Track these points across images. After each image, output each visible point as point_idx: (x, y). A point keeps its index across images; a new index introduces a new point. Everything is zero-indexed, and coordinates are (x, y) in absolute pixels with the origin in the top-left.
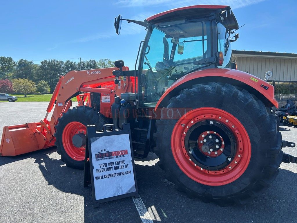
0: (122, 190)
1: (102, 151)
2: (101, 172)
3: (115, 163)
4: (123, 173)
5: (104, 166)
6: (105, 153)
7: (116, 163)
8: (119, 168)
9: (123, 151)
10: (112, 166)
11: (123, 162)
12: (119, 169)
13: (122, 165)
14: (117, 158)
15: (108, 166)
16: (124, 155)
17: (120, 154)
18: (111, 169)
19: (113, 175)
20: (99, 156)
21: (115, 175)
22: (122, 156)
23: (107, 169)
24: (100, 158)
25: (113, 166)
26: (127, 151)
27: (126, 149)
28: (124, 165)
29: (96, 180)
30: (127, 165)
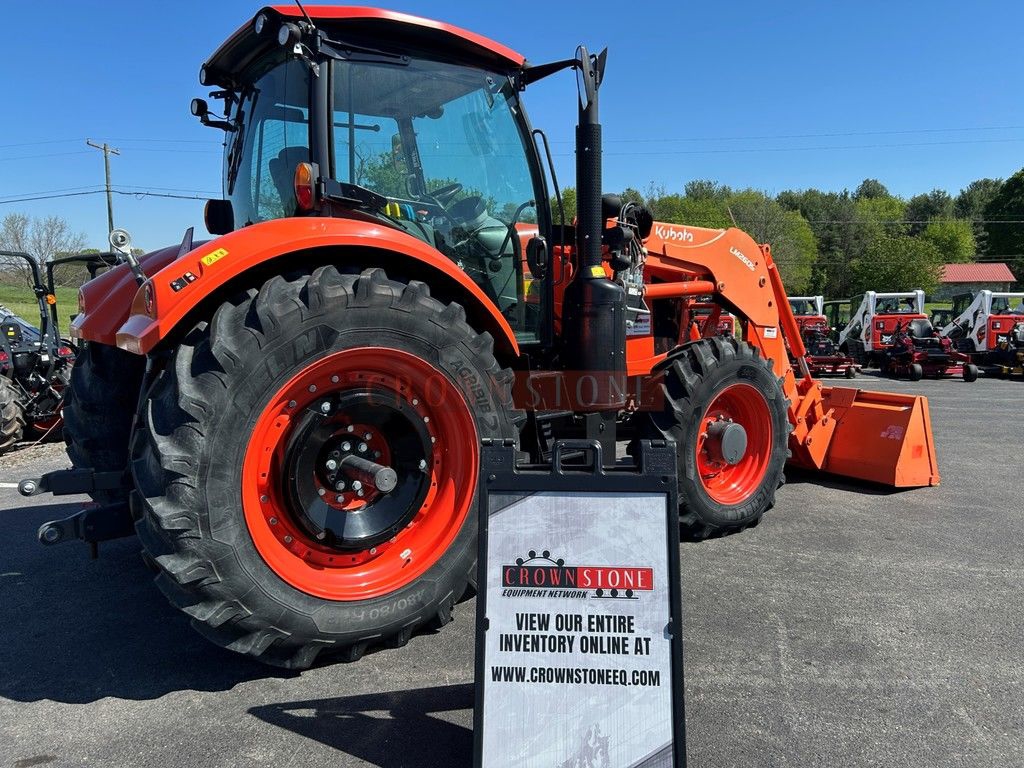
0: (605, 753)
1: (532, 555)
2: (518, 649)
3: (585, 622)
4: (620, 677)
5: (536, 625)
6: (542, 567)
7: (594, 620)
8: (605, 649)
9: (629, 570)
10: (571, 634)
11: (625, 623)
12: (602, 652)
13: (621, 635)
14: (599, 602)
15: (552, 630)
16: (636, 593)
17: (614, 581)
18: (567, 644)
19: (570, 676)
20: (518, 577)
21: (582, 674)
22: (622, 593)
23: (547, 640)
24: (522, 588)
25: (578, 635)
26: (648, 575)
27: (646, 565)
28: (627, 639)
29: (494, 680)
30: (644, 643)
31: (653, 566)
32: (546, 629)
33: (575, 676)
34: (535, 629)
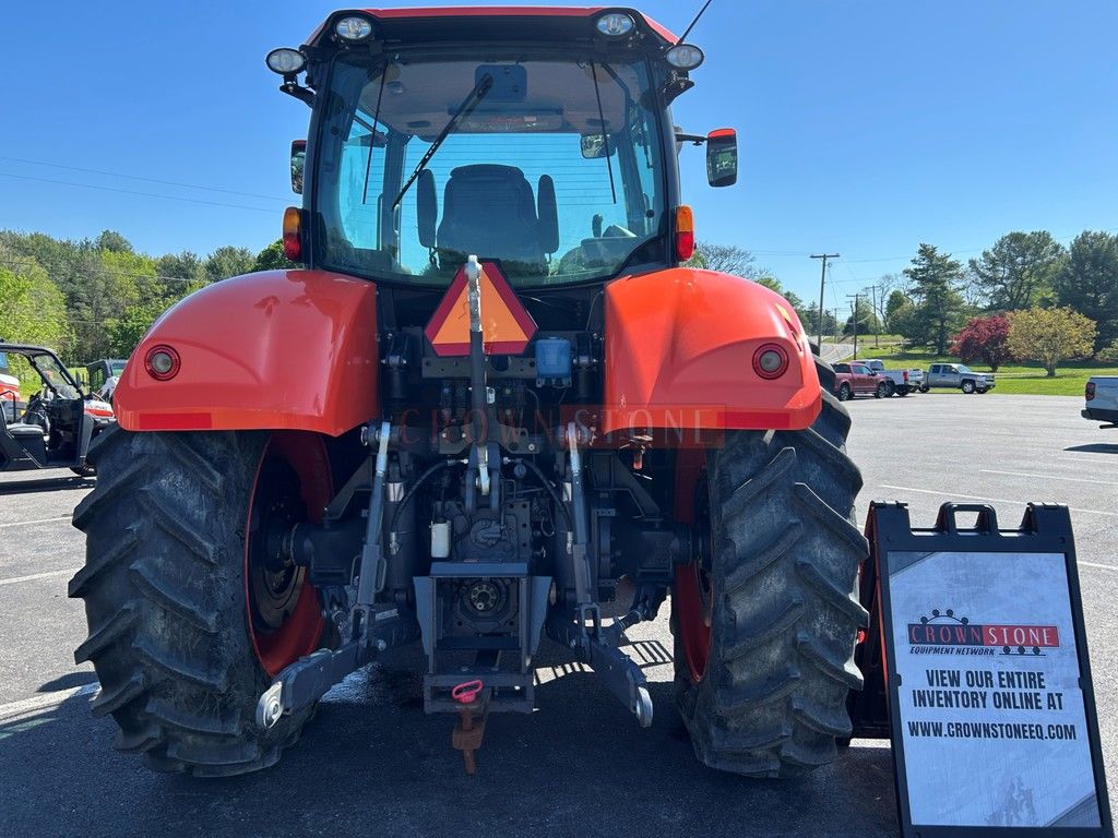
0: (1031, 806)
1: (936, 613)
2: (932, 705)
3: (995, 679)
4: (1036, 732)
5: (947, 681)
6: (948, 626)
7: (1004, 676)
8: (1018, 704)
9: (1034, 628)
10: (982, 690)
11: (1035, 679)
12: (1016, 707)
13: (1033, 691)
14: (1006, 658)
15: (963, 687)
16: (1043, 650)
17: (1020, 638)
18: (980, 699)
19: (987, 730)
20: (923, 634)
21: (998, 729)
22: (1029, 650)
23: (960, 696)
24: (929, 646)
25: (990, 691)
26: (1053, 634)
27: (1050, 623)
28: (1038, 694)
29: (912, 735)
30: (1056, 698)
31: (1057, 624)
32: (958, 685)
33: (991, 731)
34: (946, 685)
